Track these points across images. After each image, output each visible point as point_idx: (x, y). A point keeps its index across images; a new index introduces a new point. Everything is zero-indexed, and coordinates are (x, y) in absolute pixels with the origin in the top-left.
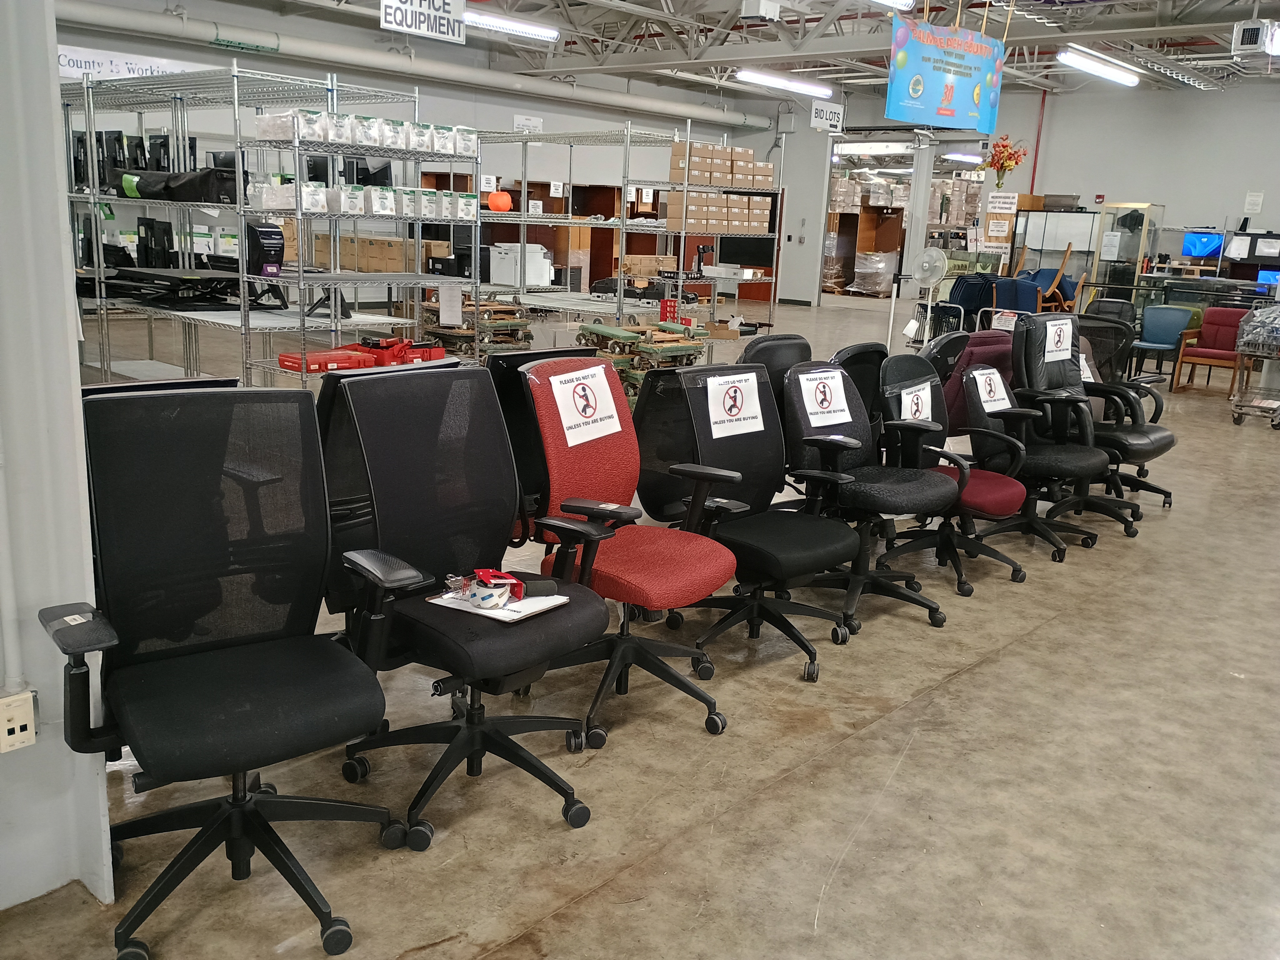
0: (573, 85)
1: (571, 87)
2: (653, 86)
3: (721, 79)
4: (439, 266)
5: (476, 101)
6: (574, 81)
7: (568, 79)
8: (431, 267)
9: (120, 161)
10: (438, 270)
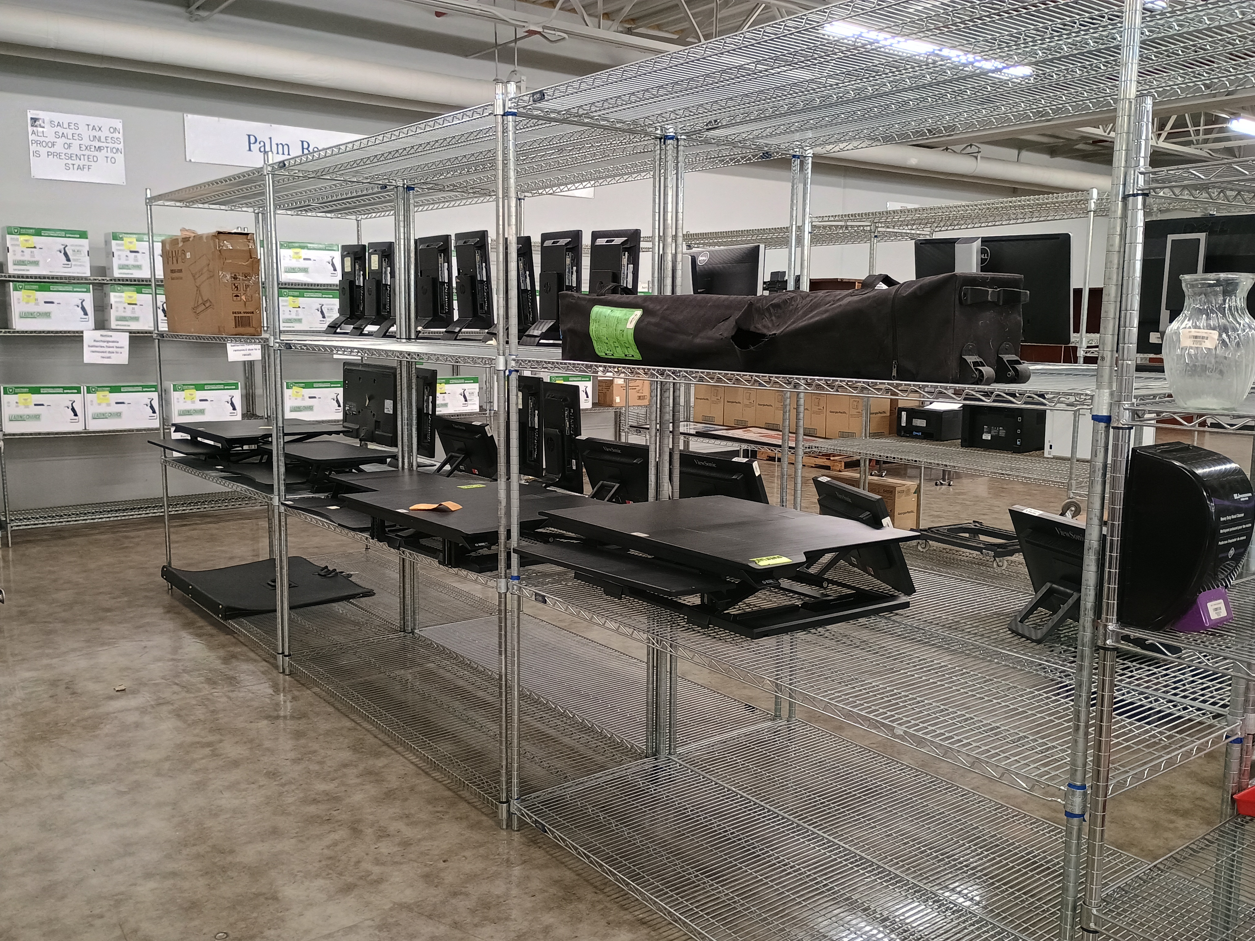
0: (976, 158)
1: (974, 159)
2: (1045, 158)
3: (1158, 139)
4: (921, 423)
5: (845, 187)
6: (979, 152)
7: (969, 150)
8: (904, 424)
9: (482, 281)
10: (918, 428)
